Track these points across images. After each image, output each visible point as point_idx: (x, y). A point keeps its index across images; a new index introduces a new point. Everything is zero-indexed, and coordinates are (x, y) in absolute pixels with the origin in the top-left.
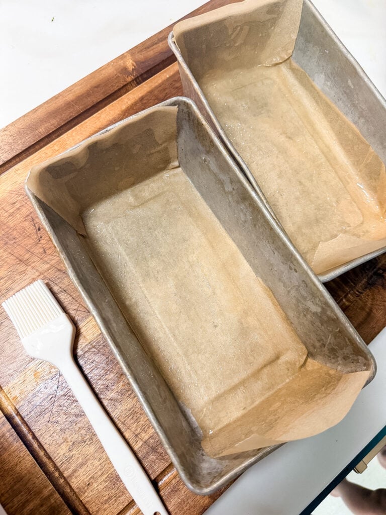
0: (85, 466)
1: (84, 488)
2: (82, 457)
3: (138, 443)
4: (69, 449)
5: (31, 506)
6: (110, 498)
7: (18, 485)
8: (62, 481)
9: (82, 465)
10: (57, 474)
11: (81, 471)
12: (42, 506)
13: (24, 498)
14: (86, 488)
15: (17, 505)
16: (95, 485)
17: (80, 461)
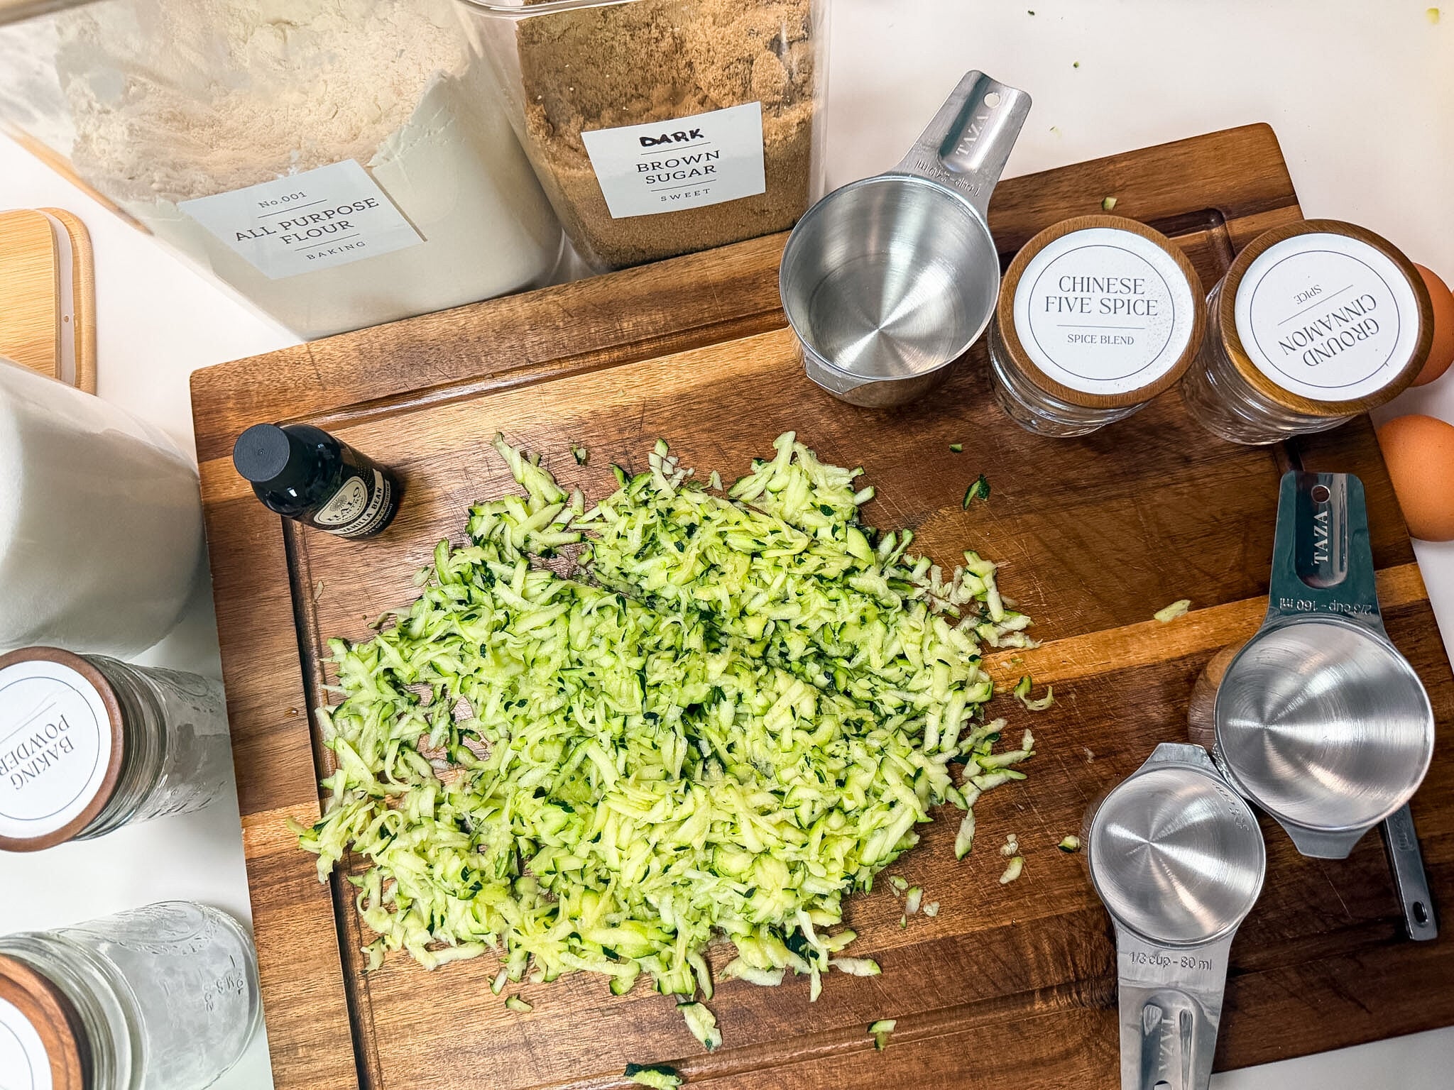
0: (409, 1002)
1: (391, 1035)
2: (410, 985)
3: (509, 1017)
4: (398, 958)
5: (301, 1010)
6: (422, 1077)
7: (296, 966)
8: (364, 999)
9: (405, 996)
10: (362, 984)
11: (401, 1005)
12: (317, 1020)
13: (297, 991)
14: (394, 1037)
15: (282, 996)
16: (410, 1041)
17: (405, 988)
